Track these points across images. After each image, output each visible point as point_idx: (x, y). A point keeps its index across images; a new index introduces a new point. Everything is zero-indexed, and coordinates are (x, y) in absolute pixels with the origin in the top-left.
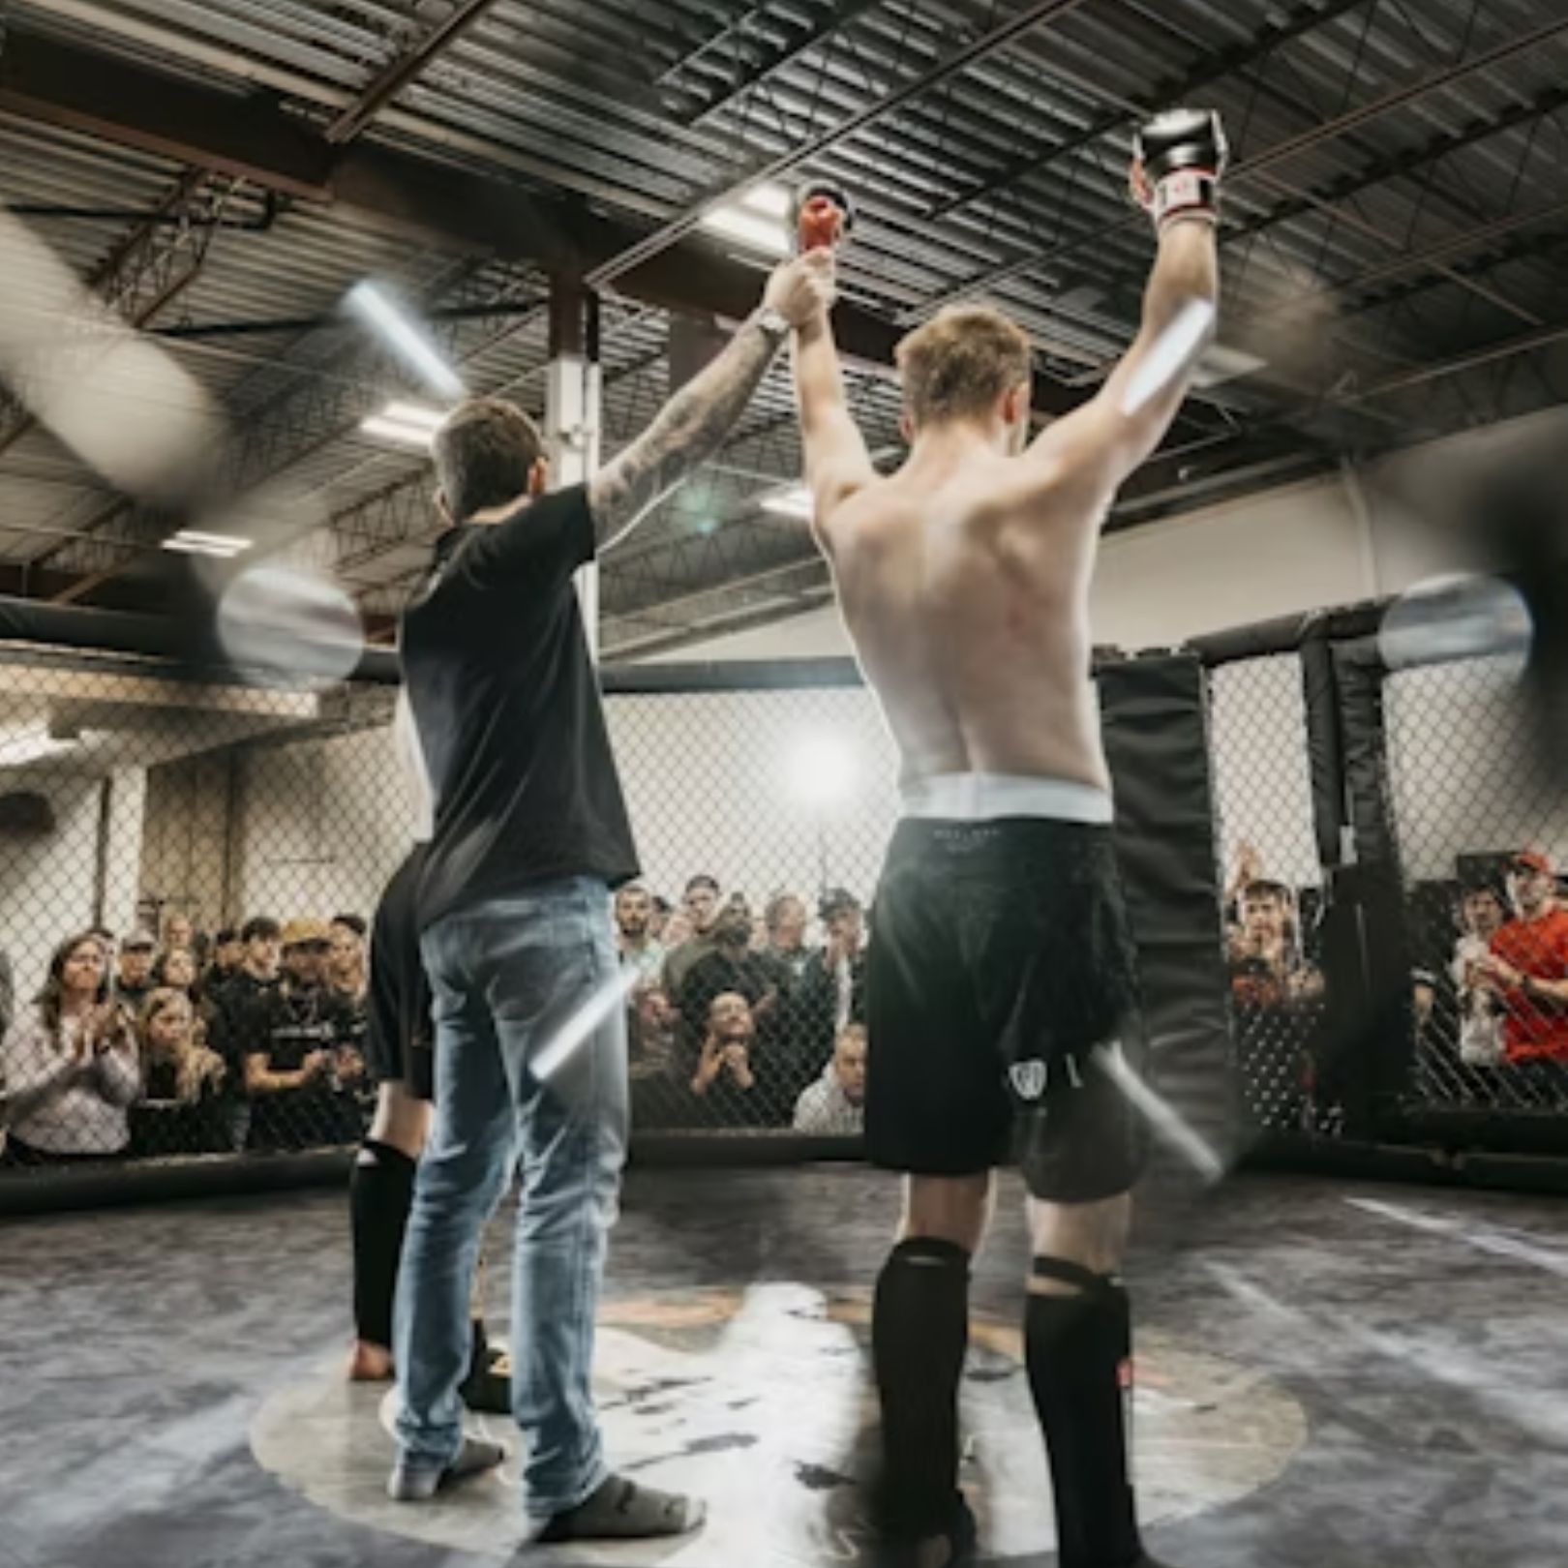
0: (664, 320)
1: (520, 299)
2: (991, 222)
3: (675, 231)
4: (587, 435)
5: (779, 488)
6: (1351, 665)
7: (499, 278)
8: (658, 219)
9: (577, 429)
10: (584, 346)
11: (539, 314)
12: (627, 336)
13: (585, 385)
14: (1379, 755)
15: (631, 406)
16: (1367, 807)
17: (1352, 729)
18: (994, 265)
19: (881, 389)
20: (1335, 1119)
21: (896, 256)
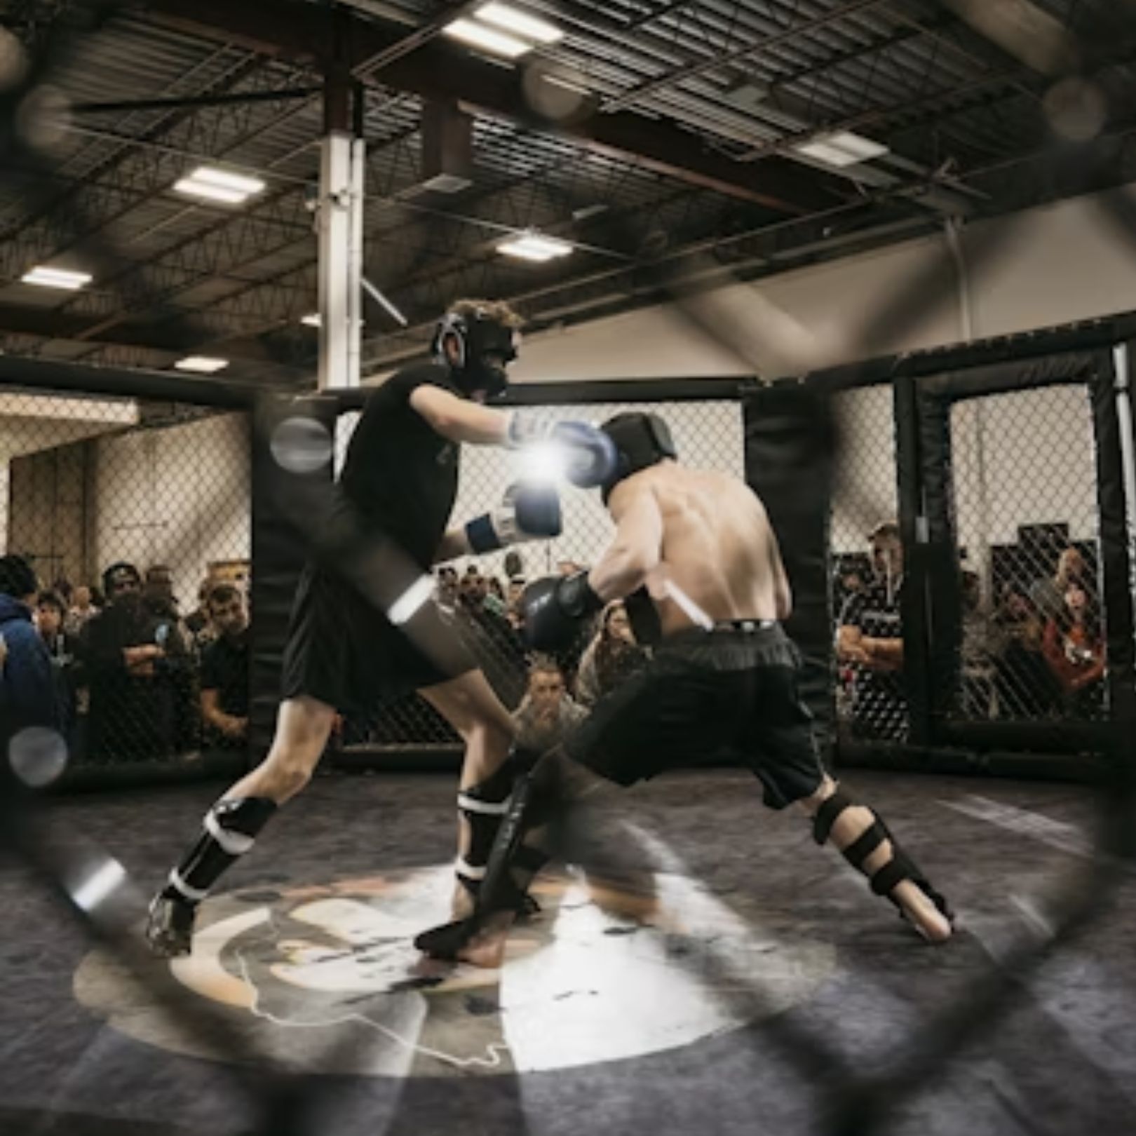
0: (418, 102)
1: (303, 85)
2: (675, 30)
3: (425, 35)
4: (352, 197)
5: (510, 236)
6: (929, 396)
7: (285, 68)
8: (407, 26)
9: (344, 192)
10: (350, 125)
11: (315, 99)
12: (390, 114)
13: (352, 156)
14: (946, 463)
15: (393, 169)
16: (935, 502)
17: (927, 444)
18: (678, 68)
19: (593, 158)
20: (905, 729)
21: (598, 58)
